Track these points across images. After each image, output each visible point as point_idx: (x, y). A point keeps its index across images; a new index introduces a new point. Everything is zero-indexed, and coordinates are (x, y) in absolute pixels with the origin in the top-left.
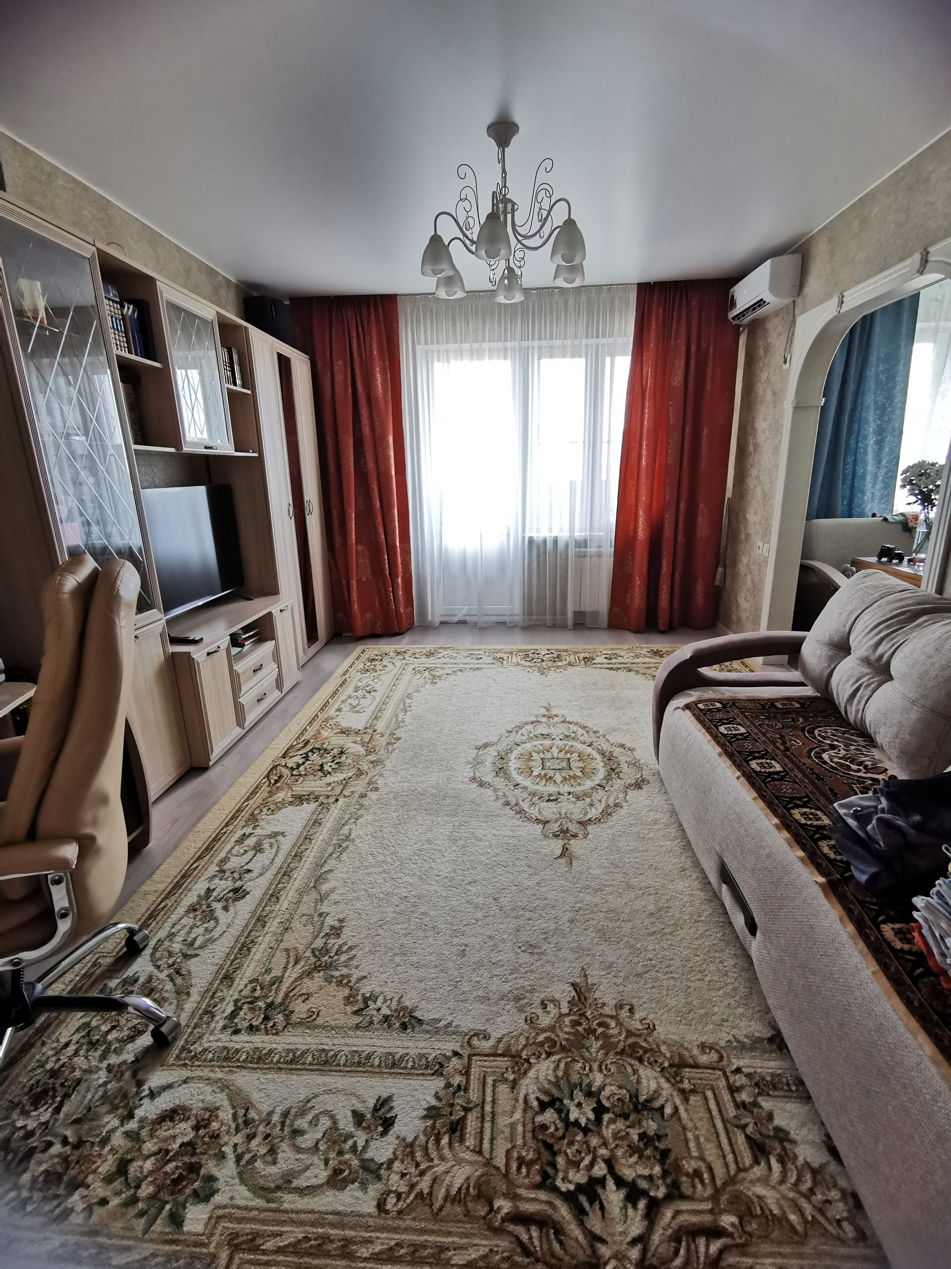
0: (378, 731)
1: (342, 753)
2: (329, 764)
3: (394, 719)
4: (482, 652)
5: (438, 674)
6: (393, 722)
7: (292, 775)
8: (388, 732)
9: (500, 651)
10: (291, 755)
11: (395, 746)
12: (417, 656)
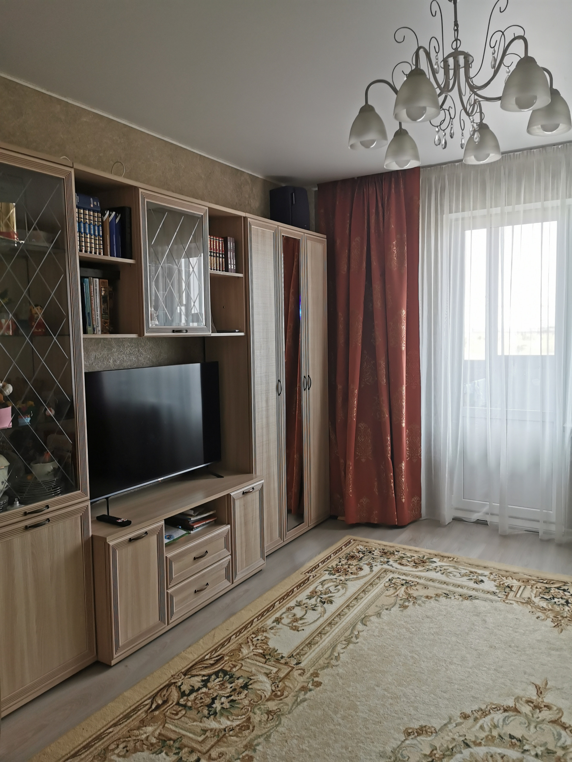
0: (302, 665)
1: (245, 686)
2: (223, 699)
3: (329, 652)
4: (487, 573)
5: (415, 594)
6: (326, 656)
7: (178, 704)
8: (311, 671)
9: (512, 575)
10: (194, 672)
11: (309, 694)
12: (404, 561)
